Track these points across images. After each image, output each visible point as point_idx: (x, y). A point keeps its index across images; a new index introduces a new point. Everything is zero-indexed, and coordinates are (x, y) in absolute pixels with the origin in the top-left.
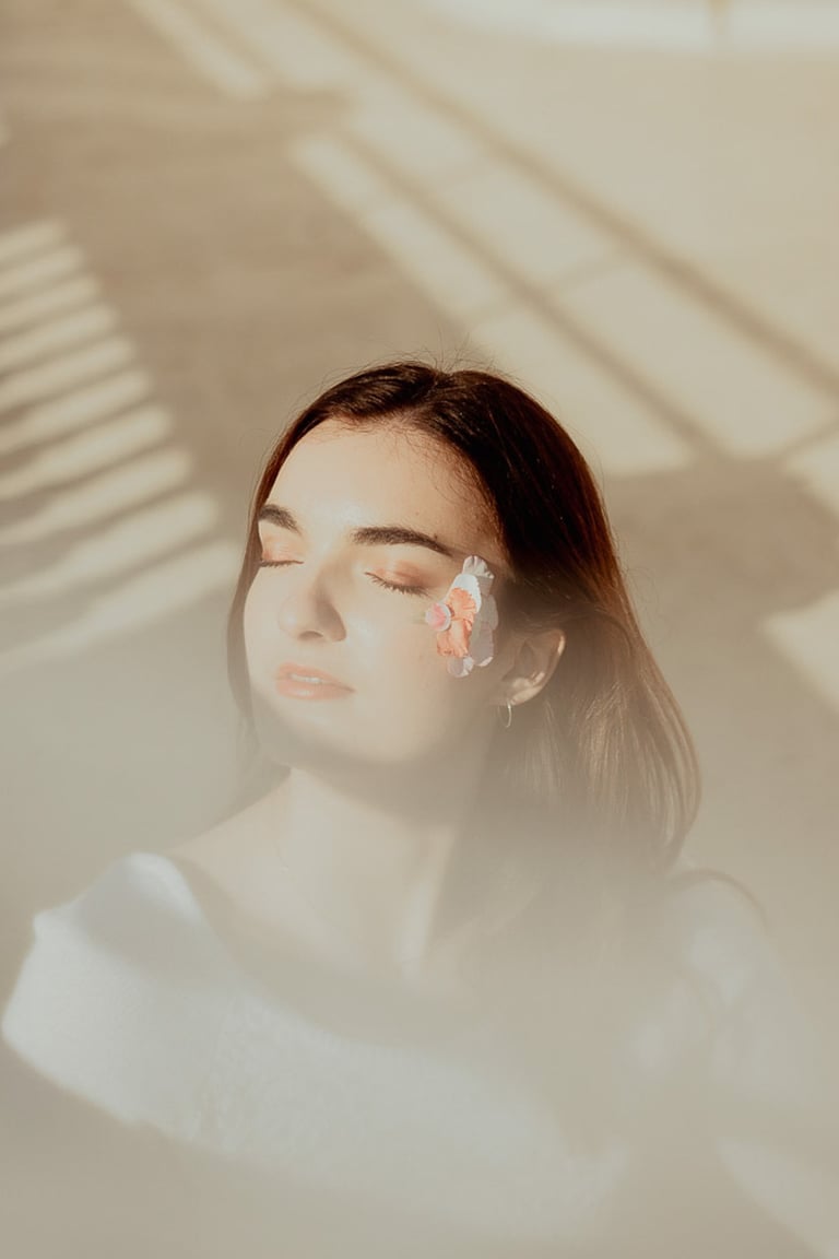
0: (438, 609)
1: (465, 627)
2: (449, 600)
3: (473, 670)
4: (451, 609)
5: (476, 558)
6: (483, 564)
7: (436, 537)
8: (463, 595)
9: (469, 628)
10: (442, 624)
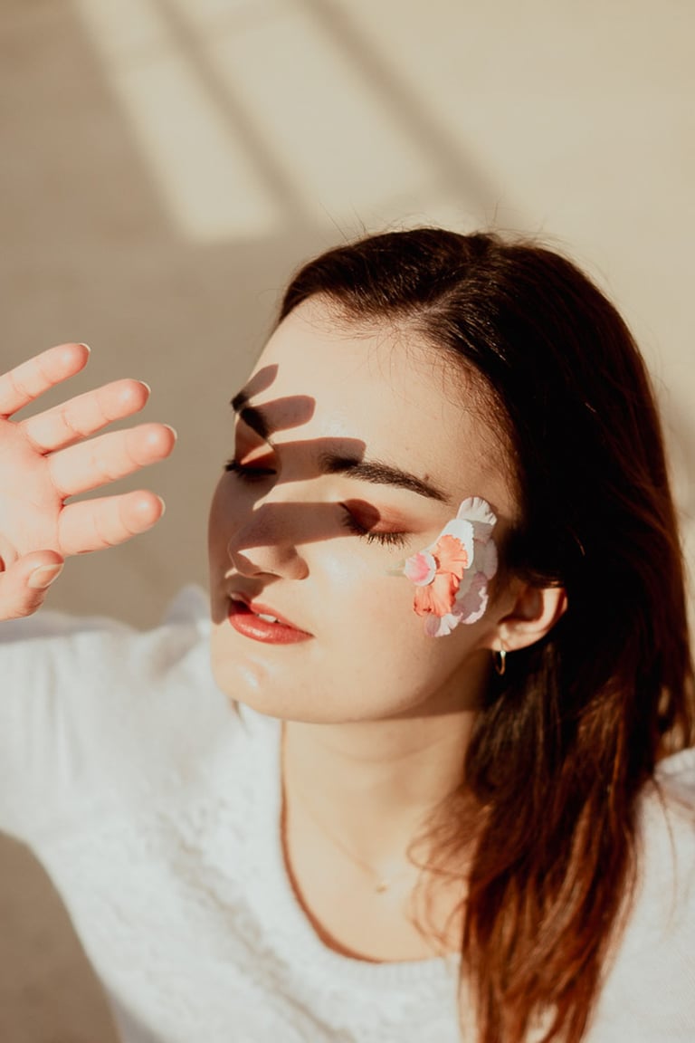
0: (421, 559)
1: (452, 584)
2: (437, 549)
3: (457, 628)
4: (437, 561)
5: (476, 500)
6: (485, 506)
7: (427, 478)
8: (454, 544)
9: (456, 584)
10: (423, 578)
